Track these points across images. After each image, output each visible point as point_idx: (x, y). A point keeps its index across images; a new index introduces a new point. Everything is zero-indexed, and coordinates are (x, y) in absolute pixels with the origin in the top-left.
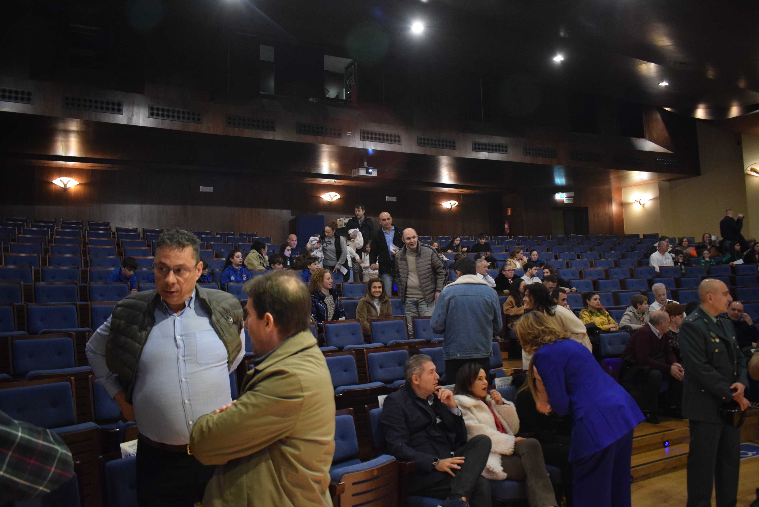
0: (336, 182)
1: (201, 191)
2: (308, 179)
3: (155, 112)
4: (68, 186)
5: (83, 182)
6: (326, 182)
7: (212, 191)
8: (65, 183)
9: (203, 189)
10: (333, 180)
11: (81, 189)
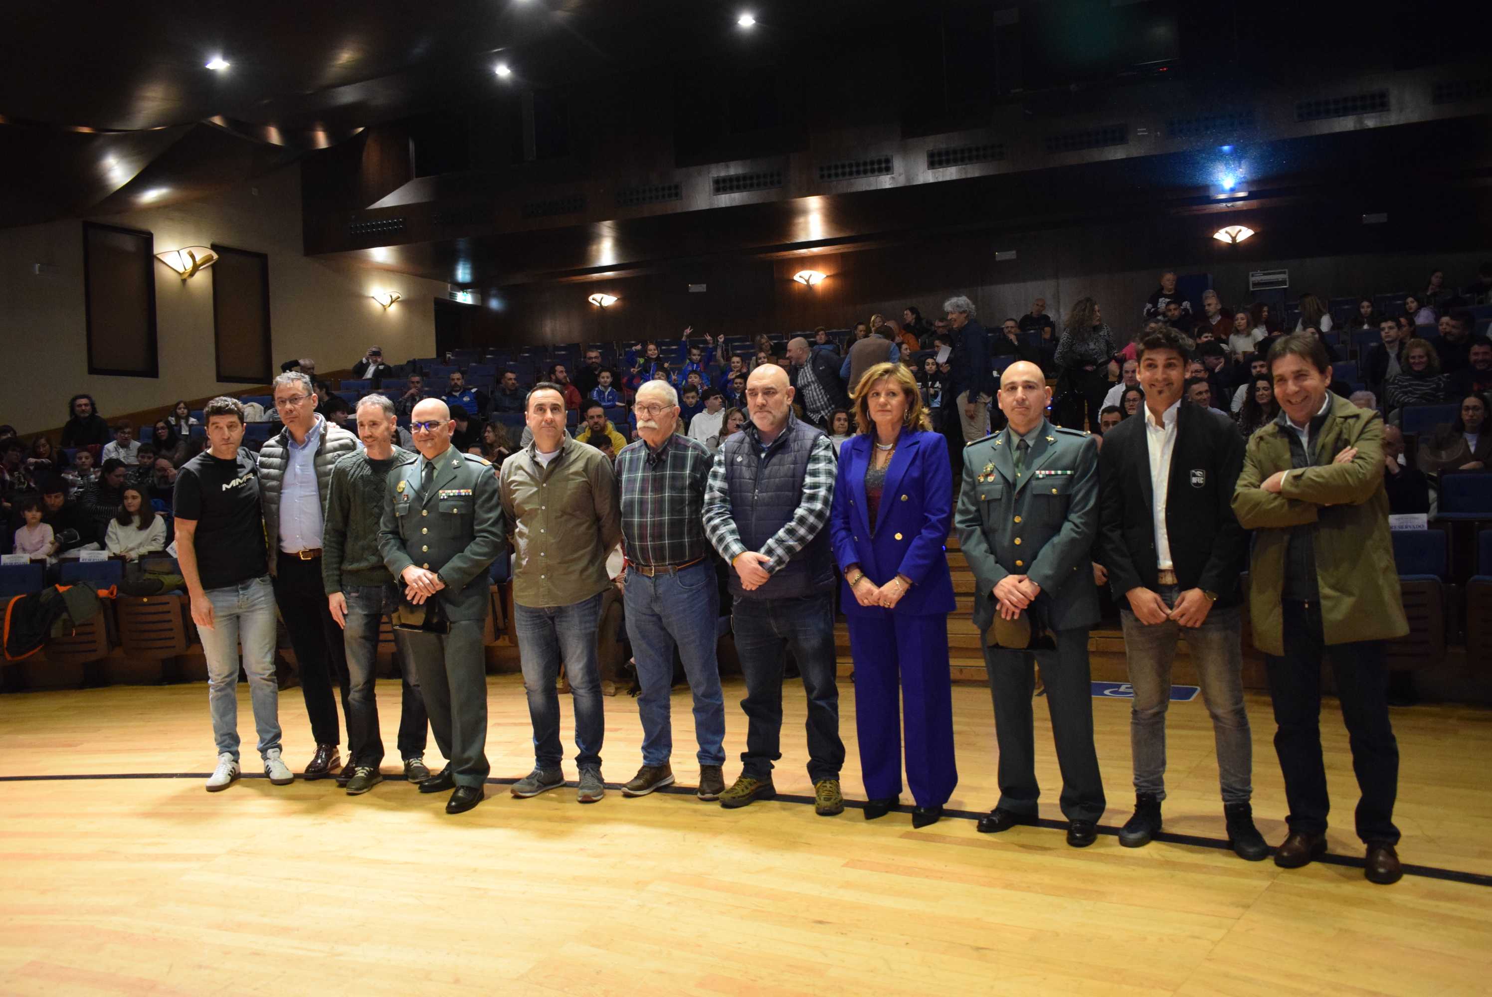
1: (1000, 259)
4: (812, 282)
5: (832, 273)
7: (1017, 255)
8: (807, 279)
9: (1001, 256)
11: (829, 282)
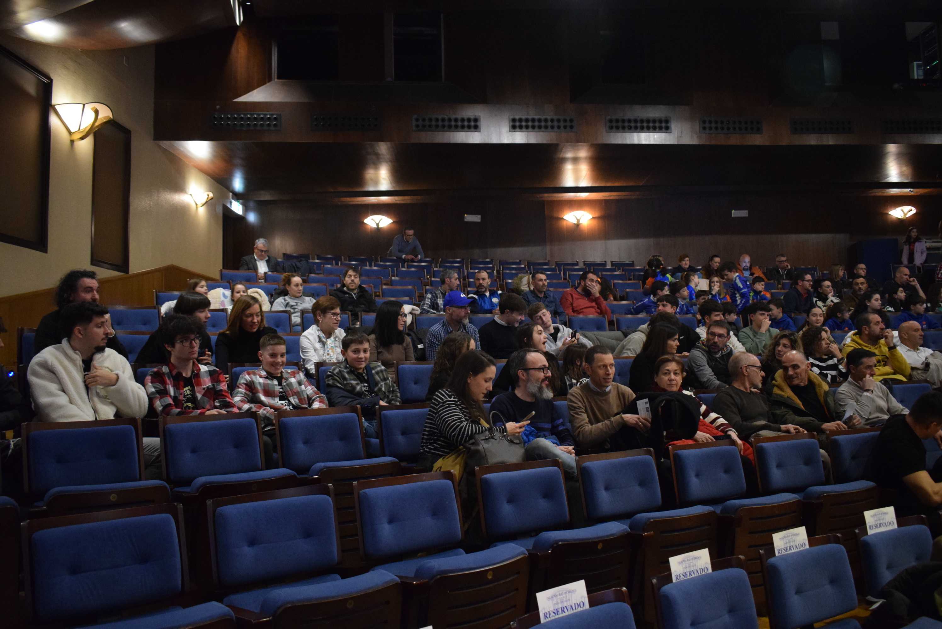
0: (912, 192)
1: (733, 216)
2: (875, 190)
3: (707, 125)
4: (581, 221)
5: (597, 215)
6: (895, 194)
7: (747, 215)
8: (578, 218)
9: (735, 213)
10: (908, 190)
11: (595, 223)
